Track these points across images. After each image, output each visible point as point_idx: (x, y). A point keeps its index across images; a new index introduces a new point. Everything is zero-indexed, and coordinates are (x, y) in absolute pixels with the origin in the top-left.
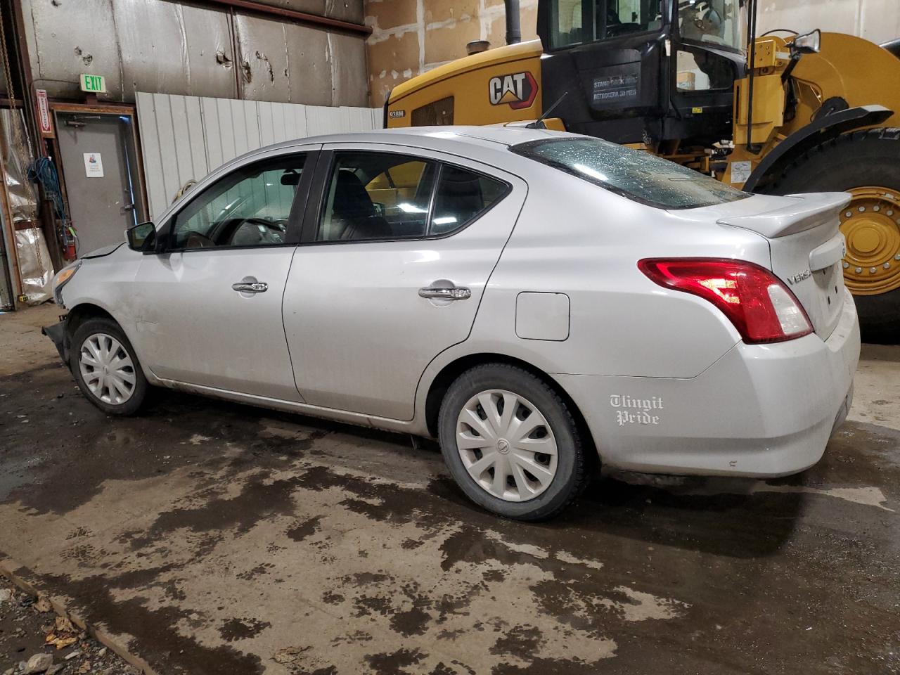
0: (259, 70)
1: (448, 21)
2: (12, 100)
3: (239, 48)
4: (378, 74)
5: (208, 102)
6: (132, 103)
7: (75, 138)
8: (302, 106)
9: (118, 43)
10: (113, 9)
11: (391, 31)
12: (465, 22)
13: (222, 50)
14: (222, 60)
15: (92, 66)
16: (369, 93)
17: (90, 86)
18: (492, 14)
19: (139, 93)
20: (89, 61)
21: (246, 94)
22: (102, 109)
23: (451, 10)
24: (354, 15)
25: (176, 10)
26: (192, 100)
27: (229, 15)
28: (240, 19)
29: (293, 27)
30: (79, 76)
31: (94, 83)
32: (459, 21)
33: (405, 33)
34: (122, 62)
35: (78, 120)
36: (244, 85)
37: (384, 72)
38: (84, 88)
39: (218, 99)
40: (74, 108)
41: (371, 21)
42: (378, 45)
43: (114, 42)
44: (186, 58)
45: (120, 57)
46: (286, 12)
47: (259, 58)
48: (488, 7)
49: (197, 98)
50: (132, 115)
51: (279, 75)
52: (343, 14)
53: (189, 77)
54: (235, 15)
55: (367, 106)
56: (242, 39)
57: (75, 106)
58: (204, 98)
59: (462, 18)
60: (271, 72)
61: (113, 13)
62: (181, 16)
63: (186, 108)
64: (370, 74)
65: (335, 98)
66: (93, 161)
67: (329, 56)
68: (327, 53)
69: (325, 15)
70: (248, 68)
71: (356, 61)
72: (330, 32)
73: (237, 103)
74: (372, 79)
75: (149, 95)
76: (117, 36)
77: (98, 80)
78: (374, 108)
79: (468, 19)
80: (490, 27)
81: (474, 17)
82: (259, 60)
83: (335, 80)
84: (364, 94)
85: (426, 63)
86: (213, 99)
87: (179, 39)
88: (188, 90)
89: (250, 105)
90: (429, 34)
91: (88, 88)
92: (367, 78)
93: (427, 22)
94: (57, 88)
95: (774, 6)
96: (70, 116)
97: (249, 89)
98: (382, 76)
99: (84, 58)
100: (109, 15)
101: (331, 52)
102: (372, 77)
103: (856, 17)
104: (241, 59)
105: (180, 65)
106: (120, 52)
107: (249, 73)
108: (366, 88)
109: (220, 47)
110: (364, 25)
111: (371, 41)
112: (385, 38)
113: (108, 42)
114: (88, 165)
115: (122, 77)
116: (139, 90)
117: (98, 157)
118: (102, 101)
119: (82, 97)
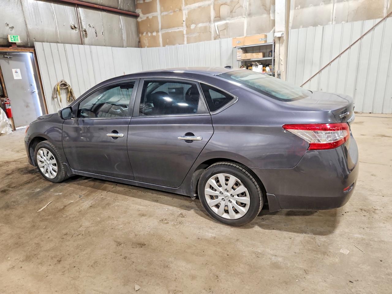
0: (90, 32)
1: (170, 12)
3: (81, 22)
4: (142, 34)
5: (68, 46)
6: (33, 47)
7: (8, 63)
8: (111, 47)
9: (25, 21)
10: (22, 6)
11: (147, 15)
12: (177, 12)
13: (73, 23)
14: (73, 28)
15: (14, 30)
16: (139, 42)
17: (13, 40)
18: (188, 9)
19: (36, 42)
20: (12, 29)
21: (85, 42)
22: (19, 49)
23: (171, 7)
24: (131, 9)
25: (51, 6)
26: (60, 45)
27: (75, 8)
28: (80, 10)
29: (104, 14)
30: (8, 35)
31: (15, 39)
32: (174, 12)
33: (153, 17)
34: (27, 29)
35: (9, 55)
36: (84, 38)
37: (145, 33)
38: (10, 41)
39: (72, 45)
40: (6, 50)
41: (139, 11)
42: (142, 21)
43: (23, 20)
44: (57, 27)
45: (27, 27)
46: (101, 7)
47: (90, 27)
48: (186, 6)
49: (63, 44)
50: (33, 52)
51: (100, 34)
52: (126, 8)
53: (59, 35)
54: (78, 8)
55: (139, 47)
56: (82, 19)
57: (7, 49)
58: (66, 44)
59: (175, 10)
60: (96, 33)
61: (22, 8)
62: (54, 9)
63: (58, 48)
64: (139, 34)
65: (125, 44)
66: (16, 72)
67: (121, 26)
68: (120, 25)
69: (119, 8)
70: (85, 31)
71: (133, 28)
72: (121, 16)
73: (81, 46)
74: (140, 36)
75: (41, 43)
76: (24, 17)
77: (16, 37)
78: (141, 47)
79: (178, 11)
80: (187, 14)
81: (180, 10)
82: (90, 28)
83: (124, 36)
84: (137, 42)
85: (162, 29)
86: (70, 45)
87: (54, 19)
88: (59, 41)
89: (87, 47)
90: (163, 17)
91: (12, 41)
92: (138, 36)
93: (161, 12)
95: (299, 7)
96: (5, 53)
97: (86, 40)
98: (144, 34)
99: (10, 28)
100: (20, 9)
101: (122, 24)
102: (140, 34)
103: (332, 11)
104: (82, 27)
105: (54, 29)
106: (26, 25)
107: (86, 33)
108: (138, 40)
110: (136, 13)
111: (139, 20)
112: (145, 18)
113: (21, 20)
114: (14, 74)
115: (28, 36)
116: (36, 41)
117: (18, 70)
118: (19, 46)
119: (10, 45)
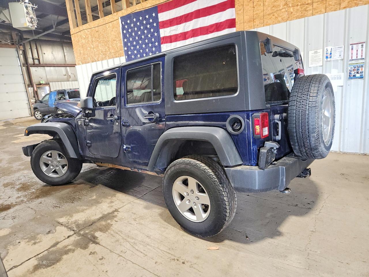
0: (72, 76)
2: (30, 86)
3: (68, 73)
5: (62, 82)
6: (49, 84)
7: (40, 90)
14: (65, 75)
15: (42, 79)
22: (44, 86)
26: (59, 83)
27: (65, 67)
28: (68, 68)
30: (40, 81)
31: (43, 82)
34: (47, 78)
35: (41, 88)
38: (41, 83)
39: (64, 82)
47: (72, 74)
50: (49, 86)
53: (59, 79)
56: (68, 71)
60: (75, 76)
62: (57, 69)
70: (70, 76)
73: (68, 82)
87: (57, 73)
88: (59, 81)
89: (70, 82)
94: (37, 83)
96: (39, 87)
97: (70, 79)
100: (44, 70)
104: (68, 75)
105: (57, 77)
106: (47, 76)
109: (64, 73)
113: (45, 75)
114: (42, 94)
115: (47, 80)
116: (51, 82)
117: (44, 93)
118: (44, 84)
119: (40, 84)
